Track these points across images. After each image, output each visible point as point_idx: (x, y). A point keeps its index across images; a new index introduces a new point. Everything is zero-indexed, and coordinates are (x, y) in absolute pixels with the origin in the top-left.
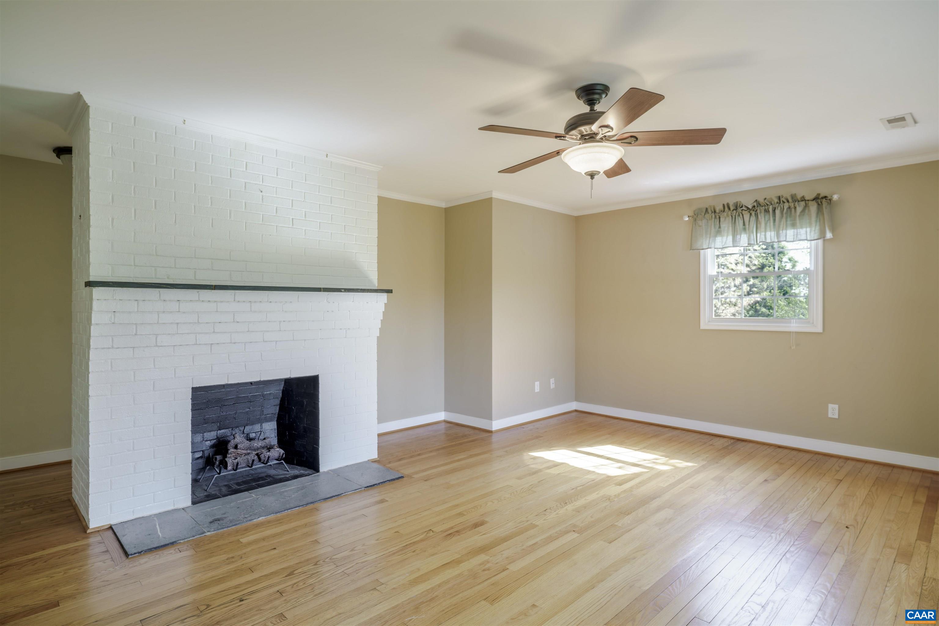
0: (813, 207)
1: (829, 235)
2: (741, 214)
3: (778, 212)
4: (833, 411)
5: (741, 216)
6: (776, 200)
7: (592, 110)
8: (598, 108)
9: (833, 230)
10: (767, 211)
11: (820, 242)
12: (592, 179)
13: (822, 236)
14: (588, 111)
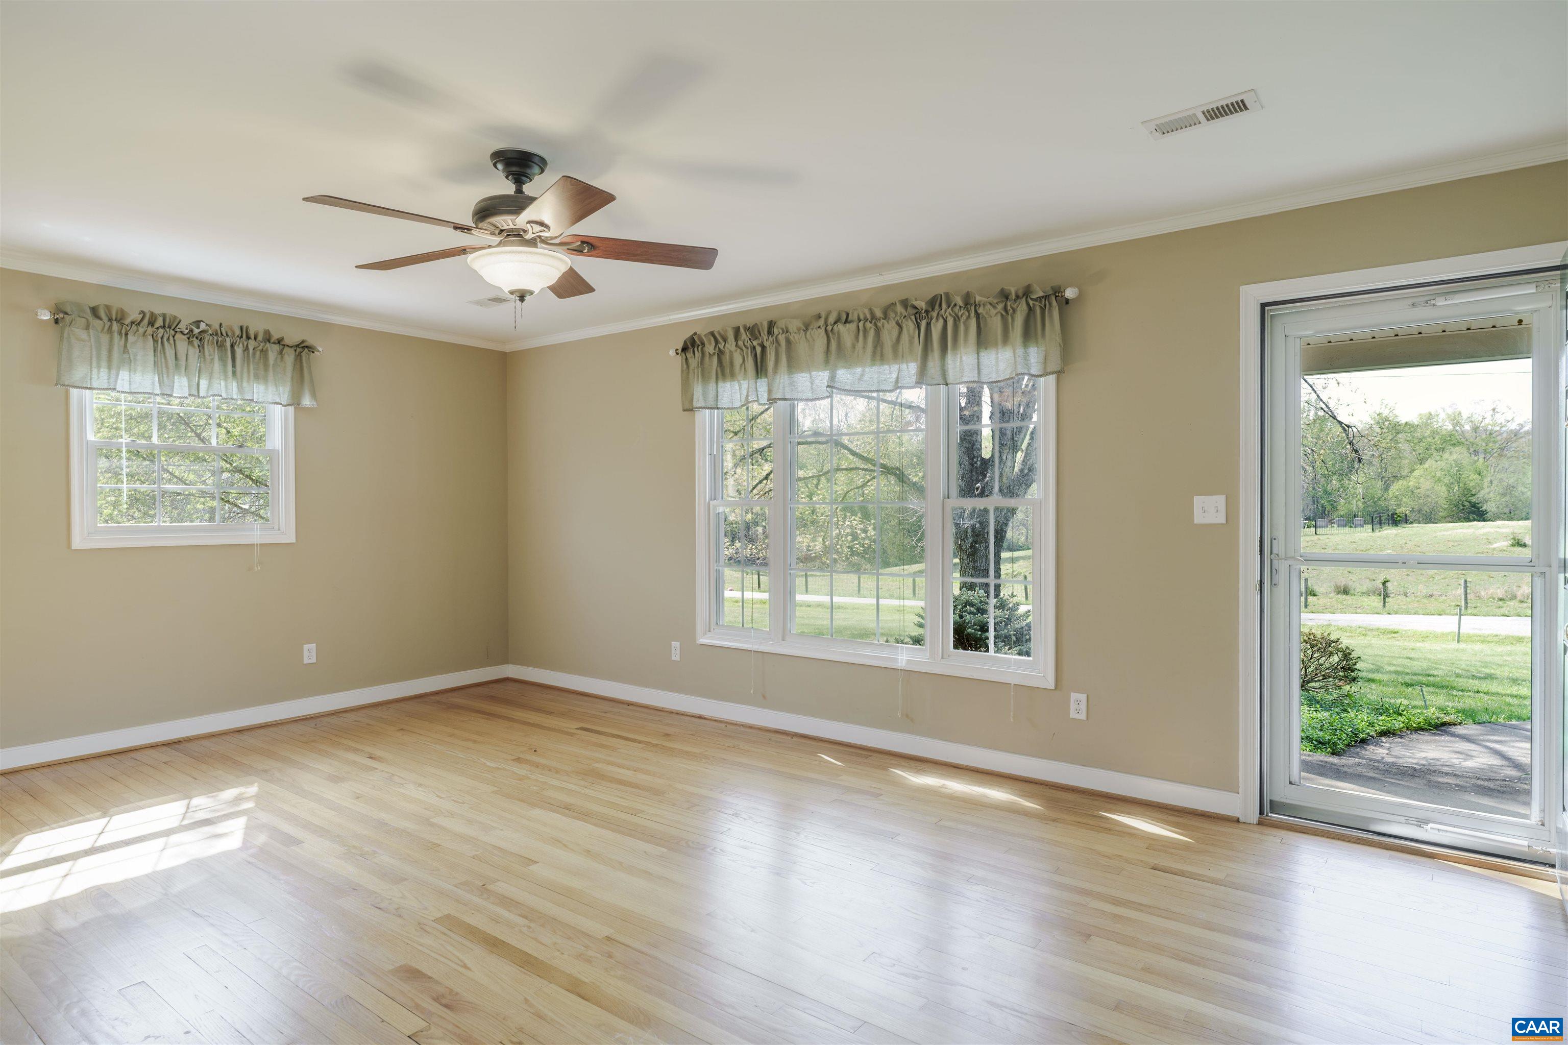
0: (290, 357)
1: (307, 401)
2: (171, 338)
3: (239, 351)
4: (309, 652)
5: (172, 341)
6: (238, 332)
7: (519, 191)
8: (528, 189)
9: (314, 395)
10: (221, 346)
11: (291, 409)
12: (522, 302)
13: (295, 402)
14: (513, 193)
